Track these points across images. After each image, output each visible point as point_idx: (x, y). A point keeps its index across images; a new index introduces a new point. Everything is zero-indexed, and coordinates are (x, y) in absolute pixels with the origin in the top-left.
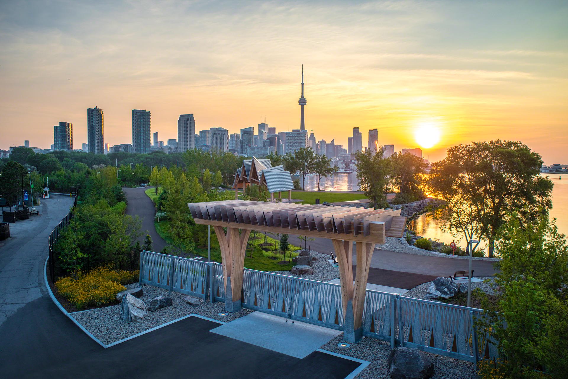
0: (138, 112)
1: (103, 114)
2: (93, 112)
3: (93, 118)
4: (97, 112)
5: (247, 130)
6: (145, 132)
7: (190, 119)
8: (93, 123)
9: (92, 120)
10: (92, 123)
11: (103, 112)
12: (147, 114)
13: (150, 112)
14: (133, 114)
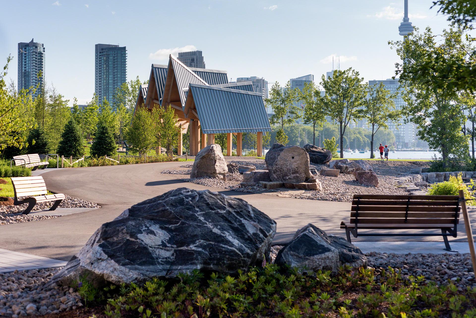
0: (104, 47)
1: (44, 51)
2: (27, 48)
3: (27, 60)
4: (34, 47)
5: (299, 79)
6: (117, 82)
7: (195, 60)
8: (27, 68)
9: (25, 62)
10: (25, 68)
11: (44, 48)
12: (119, 52)
13: (124, 48)
14: (96, 52)
